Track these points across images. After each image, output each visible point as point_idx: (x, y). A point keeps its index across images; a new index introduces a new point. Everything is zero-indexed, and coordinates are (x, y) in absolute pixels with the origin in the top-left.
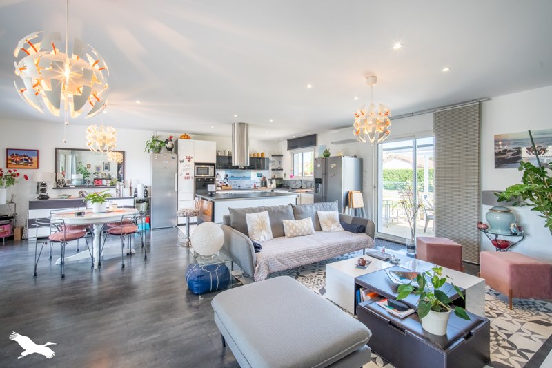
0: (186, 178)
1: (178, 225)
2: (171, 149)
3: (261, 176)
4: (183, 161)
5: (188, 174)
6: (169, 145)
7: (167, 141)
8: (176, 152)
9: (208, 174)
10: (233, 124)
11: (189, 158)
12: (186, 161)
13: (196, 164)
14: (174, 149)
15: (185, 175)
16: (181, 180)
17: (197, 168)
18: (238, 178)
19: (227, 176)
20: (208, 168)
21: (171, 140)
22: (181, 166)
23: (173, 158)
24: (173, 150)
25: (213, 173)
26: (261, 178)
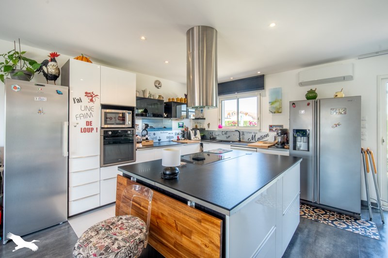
0: (84, 130)
1: (69, 217)
2: (54, 78)
3: (183, 127)
4: (79, 101)
5: (89, 123)
6: (51, 69)
7: (45, 63)
8: (66, 82)
9: (124, 124)
10: (190, 32)
11: (91, 96)
12: (86, 100)
13: (104, 107)
14: (61, 77)
15: (84, 126)
16: (76, 134)
17: (106, 113)
18: (159, 129)
19: (147, 126)
20: (123, 114)
21: (53, 60)
22: (75, 109)
23: (58, 93)
24: (59, 79)
25: (130, 123)
26: (183, 129)
